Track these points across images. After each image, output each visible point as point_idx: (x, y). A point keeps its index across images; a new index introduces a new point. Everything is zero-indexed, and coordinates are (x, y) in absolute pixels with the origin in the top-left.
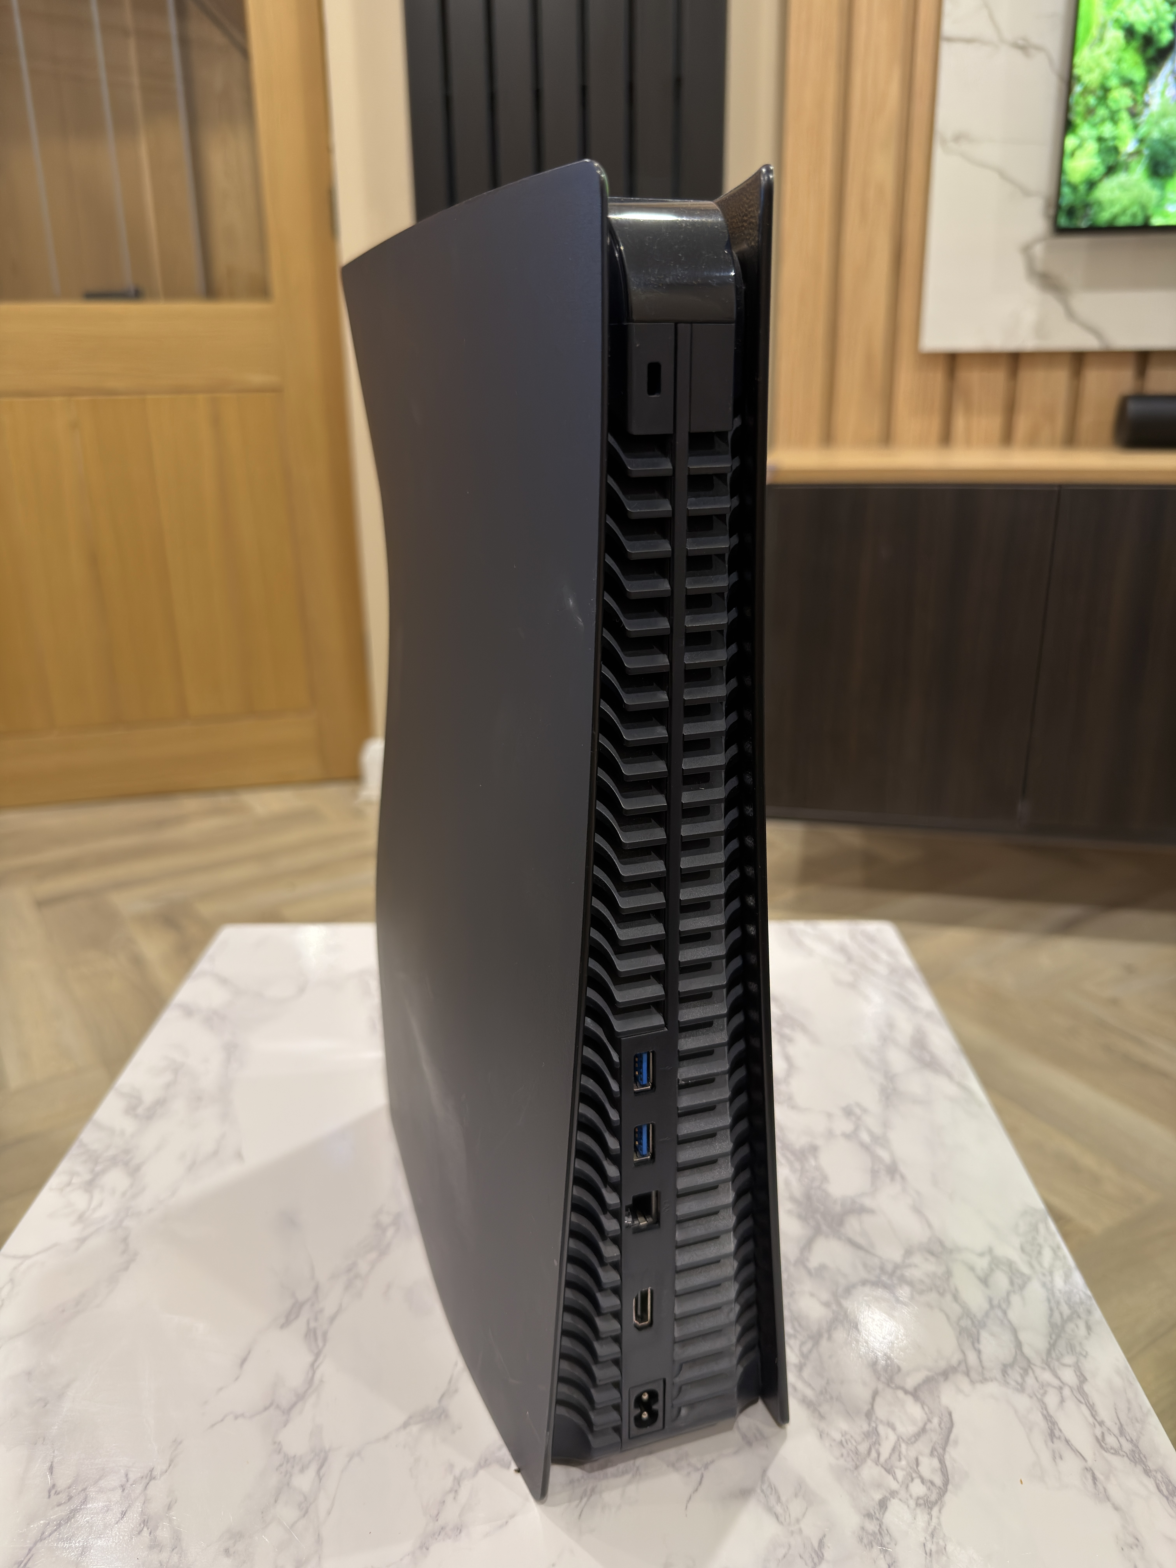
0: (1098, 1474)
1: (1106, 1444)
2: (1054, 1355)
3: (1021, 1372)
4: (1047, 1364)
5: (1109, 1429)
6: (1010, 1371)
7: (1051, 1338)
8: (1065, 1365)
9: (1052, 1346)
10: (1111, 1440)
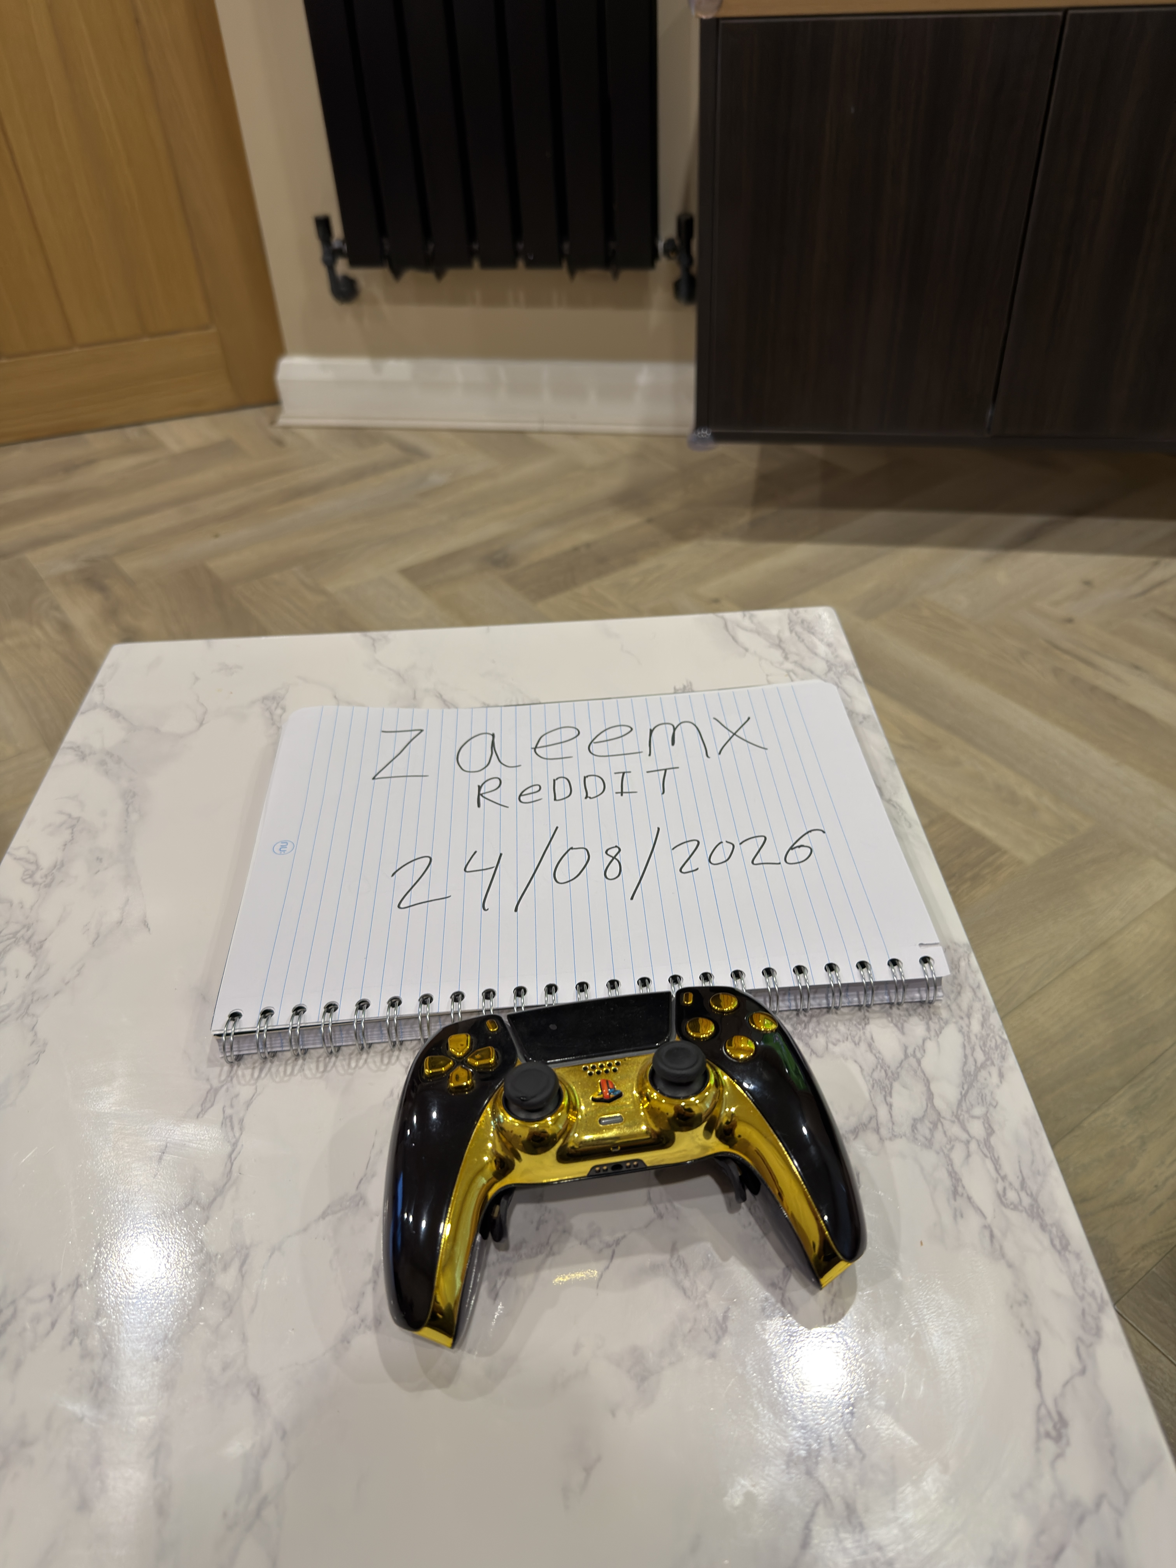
0: (996, 1232)
1: (1006, 1199)
2: (964, 1108)
3: (931, 1126)
4: (957, 1118)
5: (1011, 1184)
6: (919, 1126)
7: (963, 1089)
8: (973, 1117)
9: (964, 1096)
10: (1012, 1195)
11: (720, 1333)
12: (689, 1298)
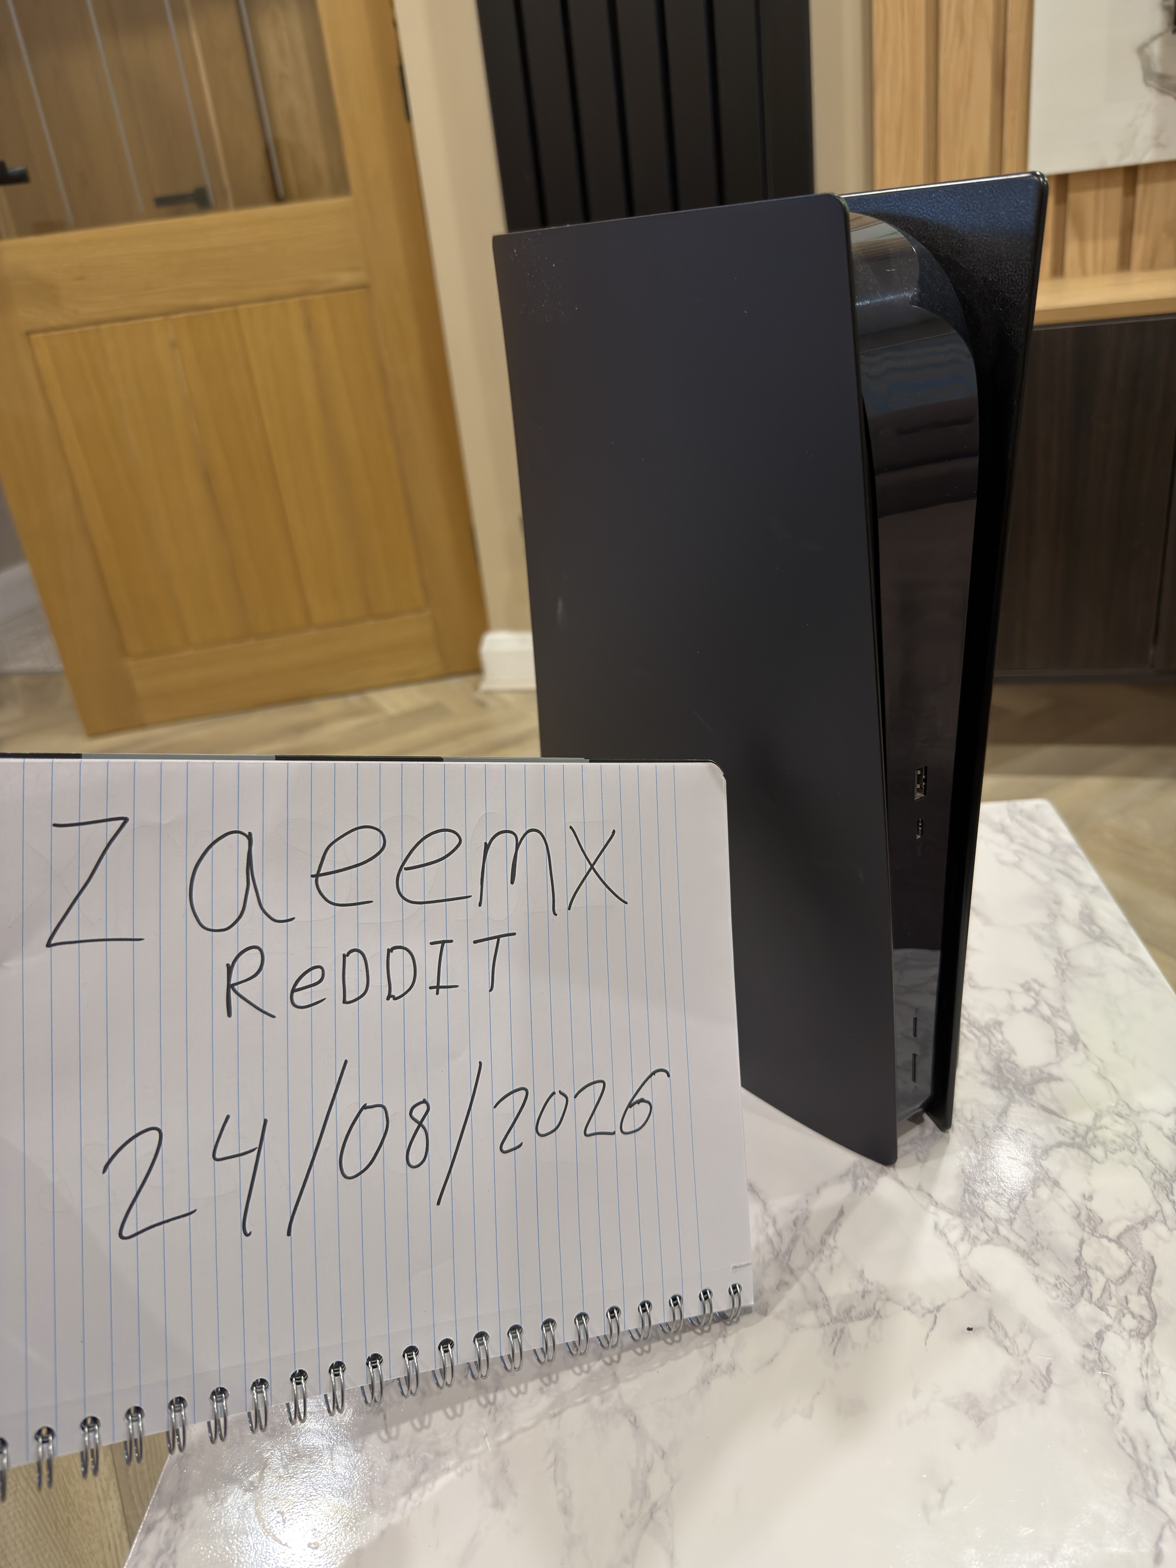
11: (1045, 1383)
12: (1011, 1354)
